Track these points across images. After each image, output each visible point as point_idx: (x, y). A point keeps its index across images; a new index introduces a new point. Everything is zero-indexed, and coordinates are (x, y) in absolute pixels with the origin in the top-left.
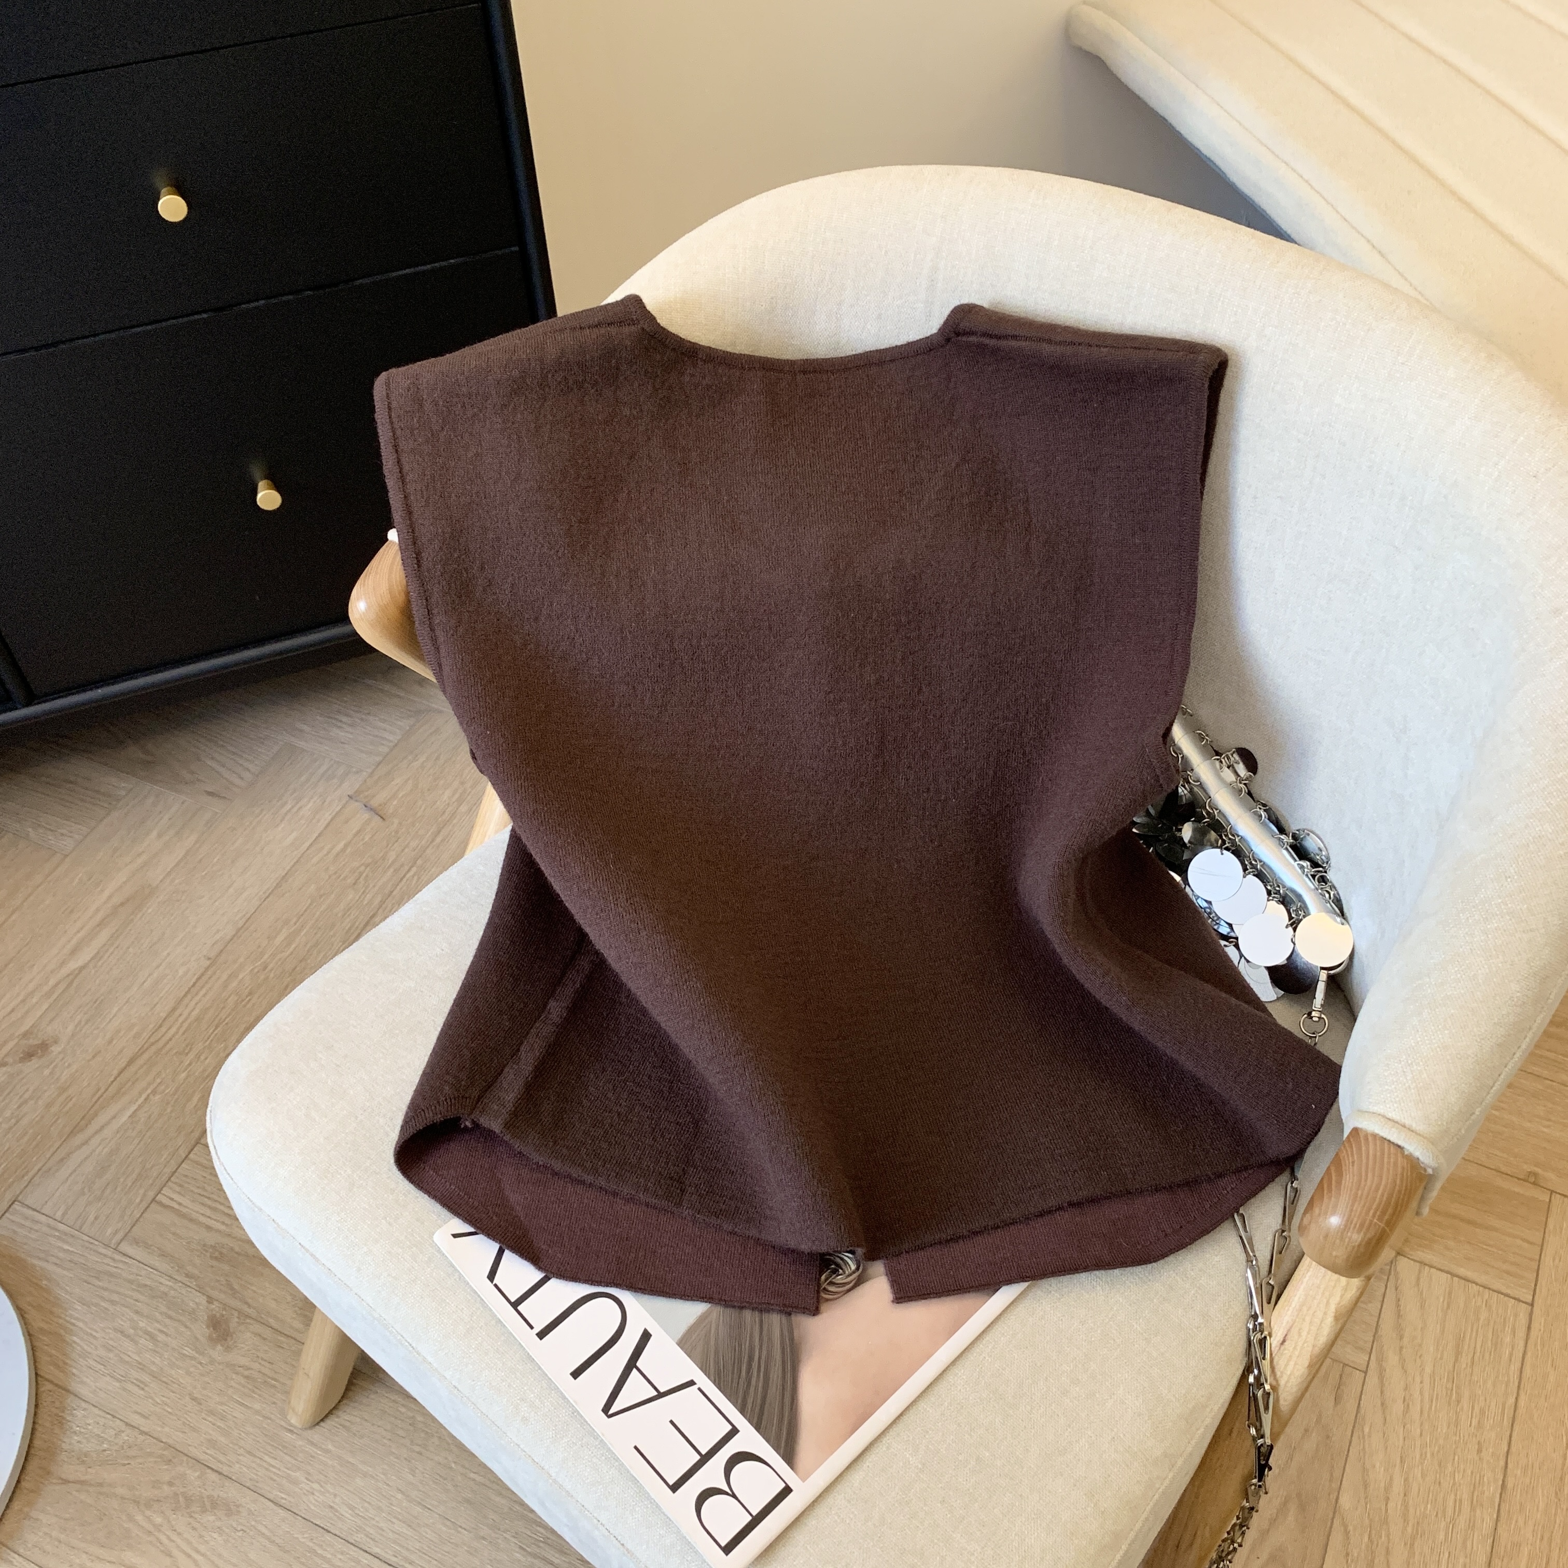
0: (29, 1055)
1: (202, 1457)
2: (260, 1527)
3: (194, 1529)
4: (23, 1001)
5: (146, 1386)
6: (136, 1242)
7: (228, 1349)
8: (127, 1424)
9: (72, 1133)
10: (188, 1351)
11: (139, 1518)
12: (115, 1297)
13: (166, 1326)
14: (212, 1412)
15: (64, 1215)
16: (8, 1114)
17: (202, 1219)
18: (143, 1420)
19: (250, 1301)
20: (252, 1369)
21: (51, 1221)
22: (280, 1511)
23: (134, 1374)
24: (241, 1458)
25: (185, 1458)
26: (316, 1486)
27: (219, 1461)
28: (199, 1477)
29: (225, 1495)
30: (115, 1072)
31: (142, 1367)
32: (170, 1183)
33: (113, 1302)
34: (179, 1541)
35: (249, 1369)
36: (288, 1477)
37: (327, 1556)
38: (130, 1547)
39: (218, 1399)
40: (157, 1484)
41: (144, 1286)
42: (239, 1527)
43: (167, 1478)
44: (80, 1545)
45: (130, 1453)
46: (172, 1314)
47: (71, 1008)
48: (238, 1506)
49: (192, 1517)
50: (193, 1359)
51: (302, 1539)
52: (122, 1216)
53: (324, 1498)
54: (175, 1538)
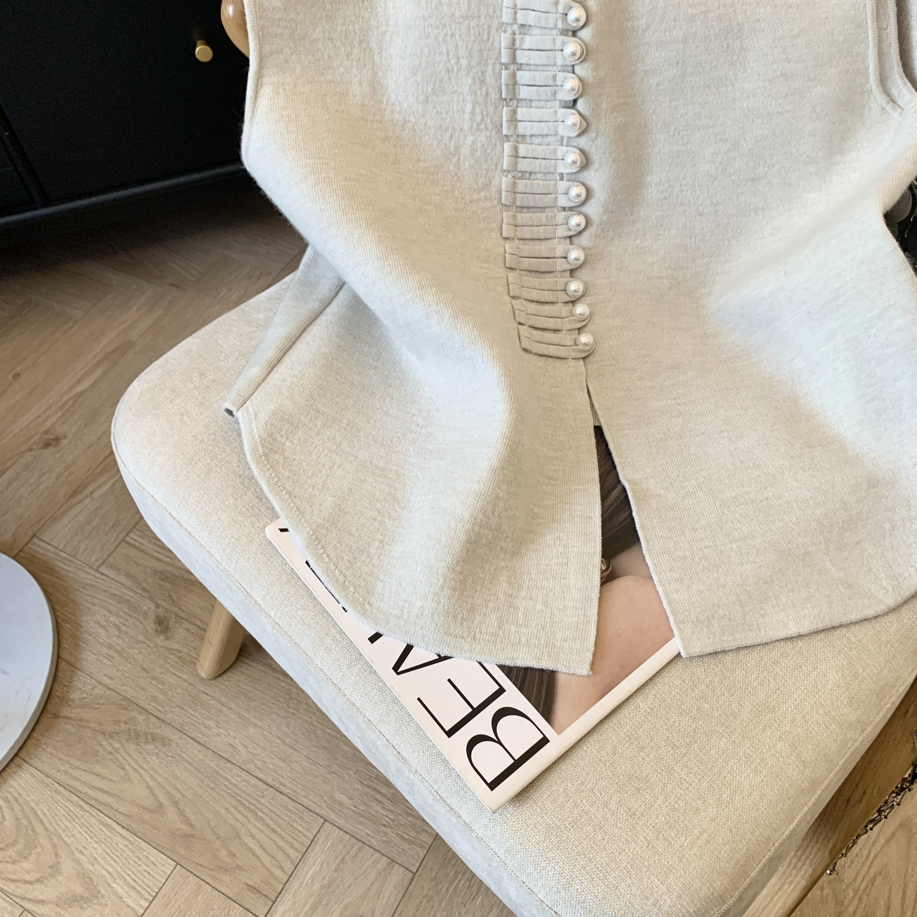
0: (47, 445)
1: (147, 707)
2: (183, 755)
3: (140, 753)
4: (45, 411)
5: (113, 658)
6: (111, 566)
7: (167, 638)
8: (100, 683)
9: (72, 496)
10: (141, 638)
11: (105, 743)
12: (96, 601)
13: (127, 621)
15: (65, 547)
16: (32, 481)
17: (154, 554)
18: (110, 681)
19: (183, 608)
20: (182, 652)
21: (56, 551)
22: (198, 745)
23: (105, 650)
24: (173, 709)
25: (136, 707)
26: (222, 731)
27: (159, 711)
28: (145, 720)
29: (162, 733)
30: (102, 458)
31: (110, 646)
32: (134, 530)
33: (93, 604)
34: (130, 760)
35: (180, 652)
36: (203, 724)
37: (229, 777)
38: (98, 761)
39: (159, 670)
40: (117, 722)
41: (115, 595)
42: (170, 754)
43: (124, 719)
44: (66, 758)
45: (101, 701)
46: (132, 613)
47: (76, 416)
48: (170, 740)
49: (139, 745)
50: (144, 643)
51: (212, 765)
52: (102, 550)
53: (227, 739)
54: (127, 758)
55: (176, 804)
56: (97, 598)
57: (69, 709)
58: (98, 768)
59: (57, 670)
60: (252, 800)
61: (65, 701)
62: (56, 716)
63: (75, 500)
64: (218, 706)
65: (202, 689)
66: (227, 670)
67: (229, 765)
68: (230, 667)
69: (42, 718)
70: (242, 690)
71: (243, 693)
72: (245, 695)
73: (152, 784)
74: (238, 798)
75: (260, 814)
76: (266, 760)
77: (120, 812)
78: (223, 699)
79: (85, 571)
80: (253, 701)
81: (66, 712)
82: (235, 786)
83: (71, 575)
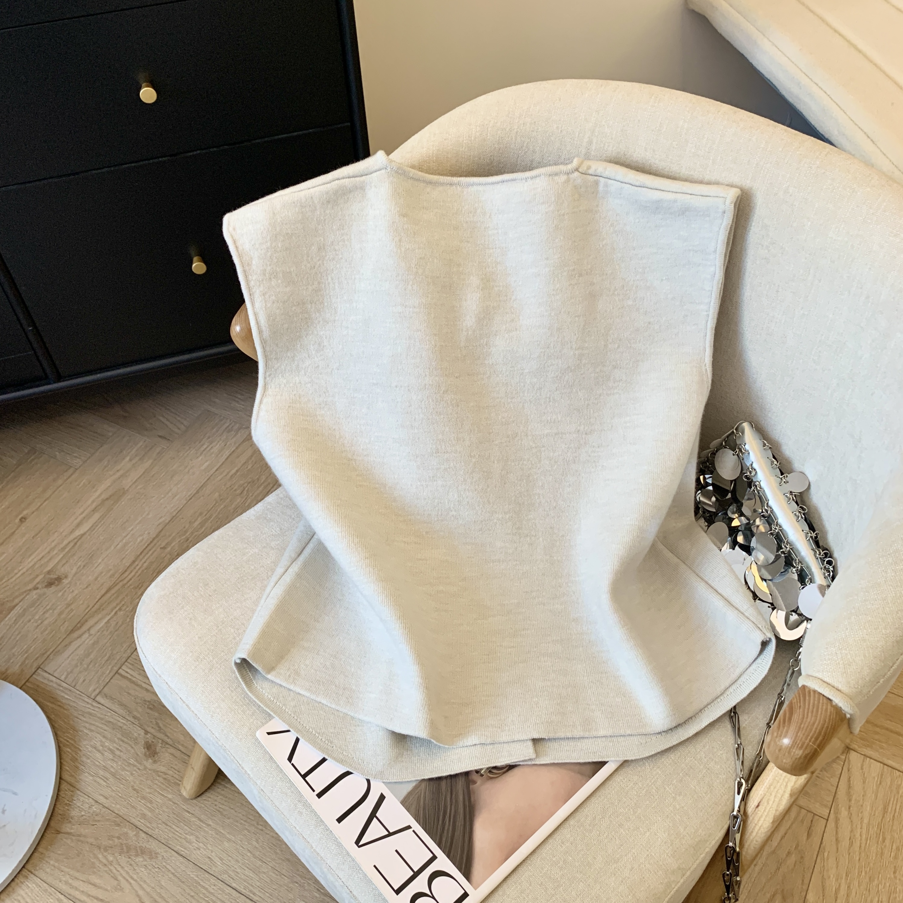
0: (50, 584)
1: (137, 823)
2: (168, 866)
3: (131, 865)
4: (49, 552)
5: (108, 780)
6: (106, 696)
7: (155, 762)
8: (96, 802)
9: (72, 631)
10: (132, 761)
11: (100, 856)
12: (93, 728)
13: (120, 746)
14: (144, 798)
15: (66, 678)
16: (37, 617)
18: (105, 800)
19: (169, 735)
20: (167, 774)
21: (58, 681)
22: (180, 858)
23: (101, 772)
24: (159, 825)
25: (128, 823)
26: (201, 845)
27: (147, 827)
28: (135, 835)
29: (150, 847)
30: (98, 597)
31: (105, 769)
32: (126, 663)
33: (90, 730)
34: (122, 872)
35: (166, 774)
36: (185, 839)
37: (206, 886)
38: (94, 873)
39: (148, 790)
40: (111, 838)
41: (109, 722)
42: (156, 866)
43: (117, 835)
44: (66, 870)
45: (97, 818)
46: (123, 738)
47: (76, 558)
48: (157, 853)
49: (130, 858)
50: (135, 766)
51: (192, 876)
52: (98, 681)
53: (205, 852)
54: (119, 869)
56: (94, 725)
57: (69, 825)
58: (94, 879)
59: (59, 790)
61: (66, 818)
62: (58, 832)
63: (75, 635)
64: (198, 823)
65: (184, 807)
66: (206, 791)
67: (207, 875)
68: (209, 788)
69: (46, 834)
70: (218, 809)
71: (219, 811)
72: (221, 814)
73: (141, 892)
76: (239, 870)
78: (203, 817)
79: (84, 700)
80: (229, 818)
81: (66, 828)
82: (212, 893)
83: (71, 704)
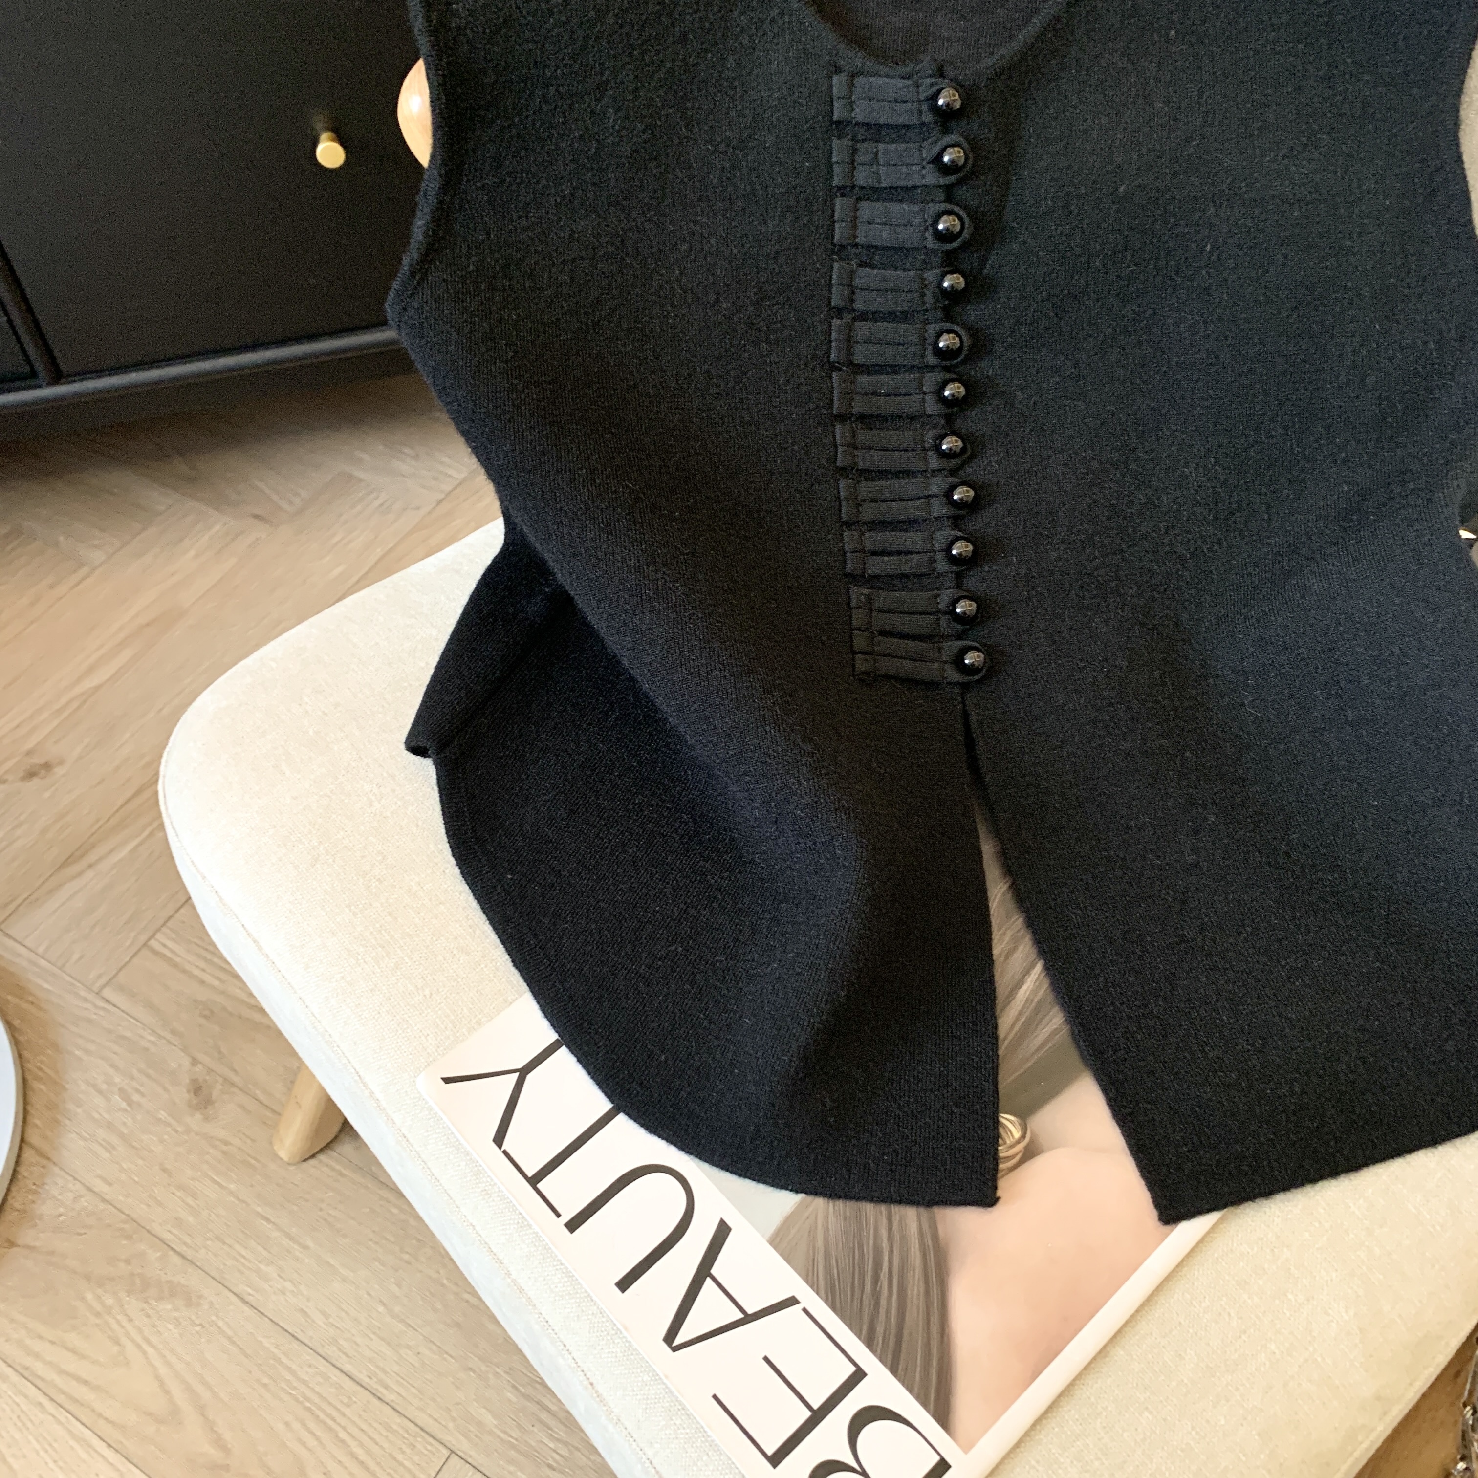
0: (30, 775)
1: (166, 1236)
2: (221, 1324)
3: (148, 1316)
4: (31, 717)
5: (114, 1148)
7: (207, 1119)
8: (89, 1189)
9: (66, 864)
10: (163, 1115)
11: (89, 1296)
12: (92, 1047)
13: (142, 1085)
15: (47, 950)
17: (196, 972)
18: (106, 1186)
19: (236, 1067)
20: (232, 1145)
21: (32, 956)
22: (246, 1308)
23: (101, 1132)
24: (209, 1243)
25: (147, 1235)
26: (288, 1285)
27: (185, 1244)
28: (159, 1258)
29: (187, 1283)
30: (120, 803)
31: (110, 1126)
32: (164, 929)
33: (87, 1052)
34: (129, 1327)
35: (226, 1143)
36: (257, 1271)
37: (294, 1367)
38: (74, 1327)
39: (189, 1173)
40: (112, 1260)
41: (124, 1038)
42: (197, 1322)
43: (124, 1255)
44: (21, 1318)
45: (88, 1222)
46: (151, 1072)
47: (81, 729)
48: (200, 1297)
49: (146, 1302)
50: (169, 1125)
51: (267, 1345)
52: (108, 960)
53: (295, 1301)
54: (125, 1323)
55: (201, 1410)
56: (93, 1041)
57: (33, 1232)
58: (76, 1340)
60: (330, 1410)
61: (27, 1217)
62: (11, 1244)
63: (70, 871)
64: (285, 1242)
65: (259, 1209)
67: (295, 1345)
70: (326, 1217)
71: (326, 1221)
72: (331, 1226)
73: (163, 1371)
74: (308, 1405)
75: (342, 1435)
76: (358, 1339)
77: (106, 1419)
78: (294, 1231)
79: (78, 995)
80: (344, 1237)
81: (27, 1236)
83: (55, 1000)
